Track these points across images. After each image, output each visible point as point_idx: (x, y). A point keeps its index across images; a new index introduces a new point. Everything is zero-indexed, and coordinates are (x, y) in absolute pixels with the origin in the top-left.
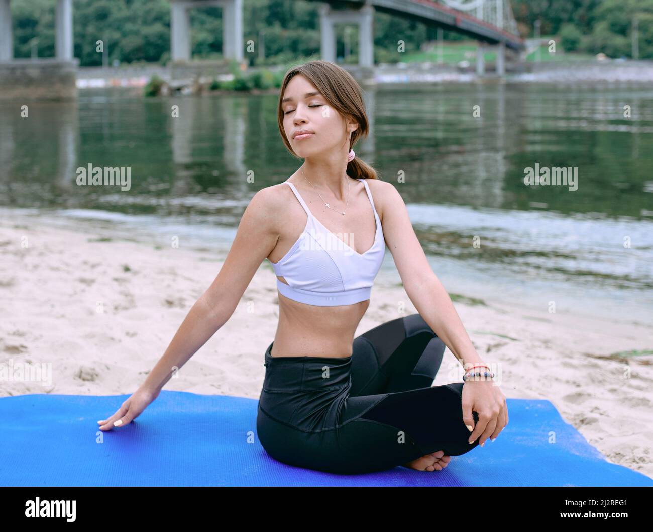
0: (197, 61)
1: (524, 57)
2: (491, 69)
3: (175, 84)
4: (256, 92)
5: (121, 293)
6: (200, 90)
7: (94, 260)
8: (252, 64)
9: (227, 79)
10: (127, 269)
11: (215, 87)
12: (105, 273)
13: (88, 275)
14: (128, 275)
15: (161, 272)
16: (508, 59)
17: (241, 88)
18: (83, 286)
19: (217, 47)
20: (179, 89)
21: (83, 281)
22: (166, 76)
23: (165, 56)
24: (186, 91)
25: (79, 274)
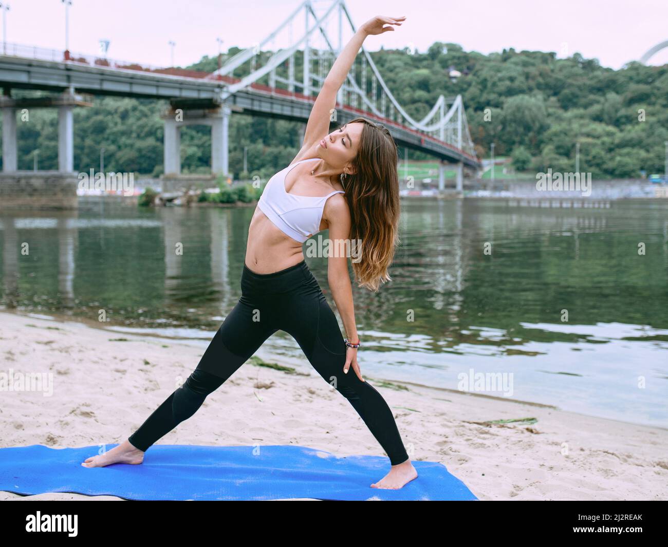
0: (186, 175)
1: (480, 174)
2: (451, 185)
3: (167, 195)
4: (240, 204)
5: (147, 379)
6: (189, 201)
7: (121, 356)
8: (236, 178)
9: (215, 191)
10: (147, 363)
11: (203, 199)
12: (132, 365)
13: (121, 367)
14: (148, 367)
15: (173, 365)
16: (466, 176)
17: (227, 200)
18: (119, 374)
19: (205, 160)
20: (170, 200)
21: (118, 371)
22: (157, 188)
23: (157, 169)
24: (177, 202)
25: (113, 366)
